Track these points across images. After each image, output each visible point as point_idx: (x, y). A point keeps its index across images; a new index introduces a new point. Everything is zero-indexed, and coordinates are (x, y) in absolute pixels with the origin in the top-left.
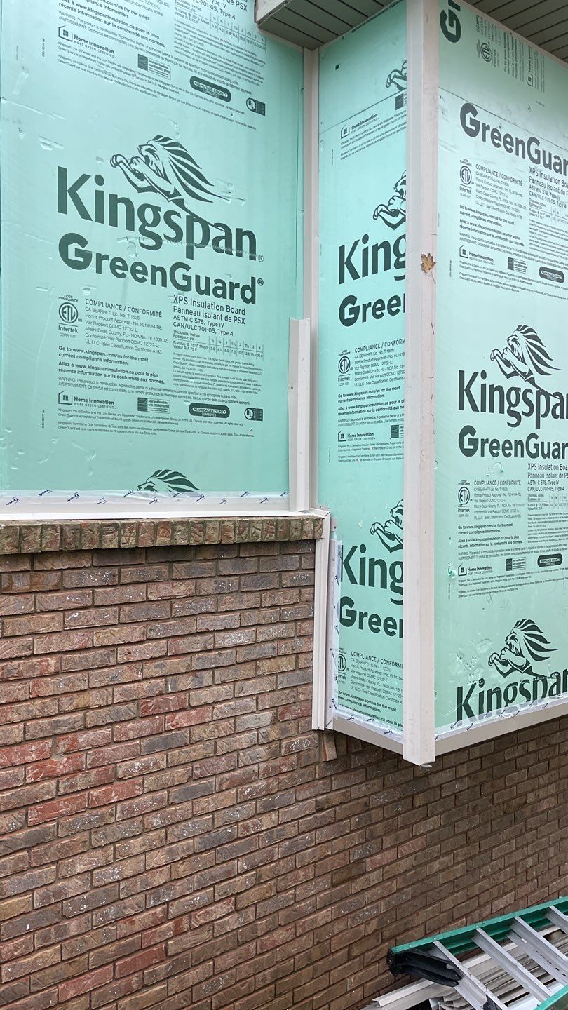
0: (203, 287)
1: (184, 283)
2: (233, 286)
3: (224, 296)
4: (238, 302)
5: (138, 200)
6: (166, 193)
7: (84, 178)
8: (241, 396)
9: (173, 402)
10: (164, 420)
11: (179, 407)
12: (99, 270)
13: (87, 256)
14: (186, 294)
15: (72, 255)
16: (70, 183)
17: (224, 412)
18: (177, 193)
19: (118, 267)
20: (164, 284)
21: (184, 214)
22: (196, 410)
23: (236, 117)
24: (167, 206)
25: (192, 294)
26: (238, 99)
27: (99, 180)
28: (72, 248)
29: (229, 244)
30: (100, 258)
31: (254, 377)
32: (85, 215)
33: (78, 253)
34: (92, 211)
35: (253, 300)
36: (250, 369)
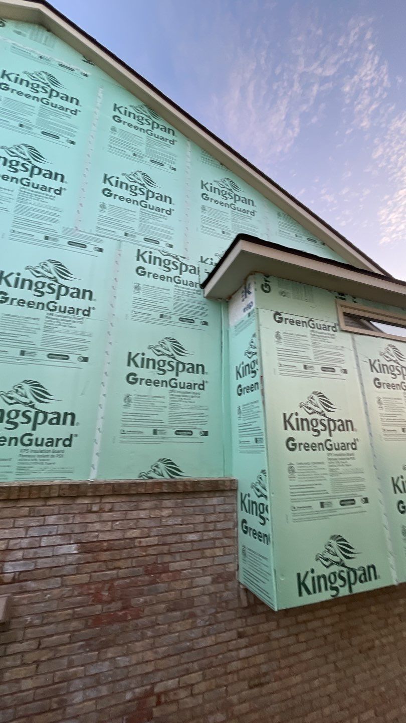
0: (182, 386)
1: (174, 385)
2: (195, 384)
3: (191, 388)
4: (197, 390)
5: (157, 359)
6: (168, 355)
7: (138, 354)
8: (198, 426)
9: (168, 430)
10: (164, 438)
11: (171, 432)
12: (141, 384)
13: (136, 380)
14: (176, 389)
15: (131, 380)
16: (133, 356)
17: (190, 433)
18: (173, 355)
19: (148, 382)
20: (166, 386)
21: (175, 361)
22: (178, 433)
23: (198, 327)
24: (168, 359)
25: (178, 389)
26: (197, 322)
27: (143, 354)
28: (131, 377)
29: (193, 370)
30: (142, 380)
31: (204, 418)
32: (137, 366)
33: (133, 379)
34: (139, 364)
35: (203, 389)
36: (202, 415)
